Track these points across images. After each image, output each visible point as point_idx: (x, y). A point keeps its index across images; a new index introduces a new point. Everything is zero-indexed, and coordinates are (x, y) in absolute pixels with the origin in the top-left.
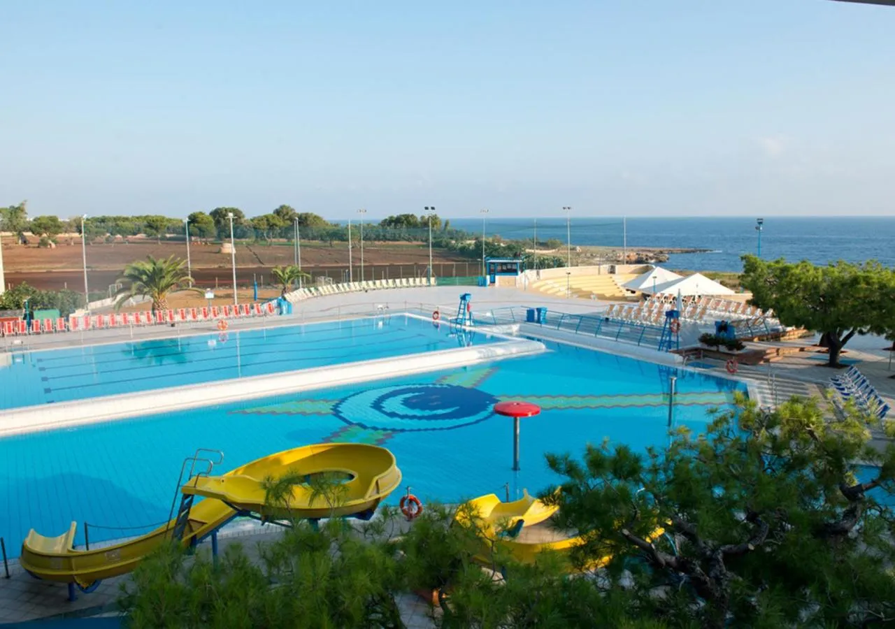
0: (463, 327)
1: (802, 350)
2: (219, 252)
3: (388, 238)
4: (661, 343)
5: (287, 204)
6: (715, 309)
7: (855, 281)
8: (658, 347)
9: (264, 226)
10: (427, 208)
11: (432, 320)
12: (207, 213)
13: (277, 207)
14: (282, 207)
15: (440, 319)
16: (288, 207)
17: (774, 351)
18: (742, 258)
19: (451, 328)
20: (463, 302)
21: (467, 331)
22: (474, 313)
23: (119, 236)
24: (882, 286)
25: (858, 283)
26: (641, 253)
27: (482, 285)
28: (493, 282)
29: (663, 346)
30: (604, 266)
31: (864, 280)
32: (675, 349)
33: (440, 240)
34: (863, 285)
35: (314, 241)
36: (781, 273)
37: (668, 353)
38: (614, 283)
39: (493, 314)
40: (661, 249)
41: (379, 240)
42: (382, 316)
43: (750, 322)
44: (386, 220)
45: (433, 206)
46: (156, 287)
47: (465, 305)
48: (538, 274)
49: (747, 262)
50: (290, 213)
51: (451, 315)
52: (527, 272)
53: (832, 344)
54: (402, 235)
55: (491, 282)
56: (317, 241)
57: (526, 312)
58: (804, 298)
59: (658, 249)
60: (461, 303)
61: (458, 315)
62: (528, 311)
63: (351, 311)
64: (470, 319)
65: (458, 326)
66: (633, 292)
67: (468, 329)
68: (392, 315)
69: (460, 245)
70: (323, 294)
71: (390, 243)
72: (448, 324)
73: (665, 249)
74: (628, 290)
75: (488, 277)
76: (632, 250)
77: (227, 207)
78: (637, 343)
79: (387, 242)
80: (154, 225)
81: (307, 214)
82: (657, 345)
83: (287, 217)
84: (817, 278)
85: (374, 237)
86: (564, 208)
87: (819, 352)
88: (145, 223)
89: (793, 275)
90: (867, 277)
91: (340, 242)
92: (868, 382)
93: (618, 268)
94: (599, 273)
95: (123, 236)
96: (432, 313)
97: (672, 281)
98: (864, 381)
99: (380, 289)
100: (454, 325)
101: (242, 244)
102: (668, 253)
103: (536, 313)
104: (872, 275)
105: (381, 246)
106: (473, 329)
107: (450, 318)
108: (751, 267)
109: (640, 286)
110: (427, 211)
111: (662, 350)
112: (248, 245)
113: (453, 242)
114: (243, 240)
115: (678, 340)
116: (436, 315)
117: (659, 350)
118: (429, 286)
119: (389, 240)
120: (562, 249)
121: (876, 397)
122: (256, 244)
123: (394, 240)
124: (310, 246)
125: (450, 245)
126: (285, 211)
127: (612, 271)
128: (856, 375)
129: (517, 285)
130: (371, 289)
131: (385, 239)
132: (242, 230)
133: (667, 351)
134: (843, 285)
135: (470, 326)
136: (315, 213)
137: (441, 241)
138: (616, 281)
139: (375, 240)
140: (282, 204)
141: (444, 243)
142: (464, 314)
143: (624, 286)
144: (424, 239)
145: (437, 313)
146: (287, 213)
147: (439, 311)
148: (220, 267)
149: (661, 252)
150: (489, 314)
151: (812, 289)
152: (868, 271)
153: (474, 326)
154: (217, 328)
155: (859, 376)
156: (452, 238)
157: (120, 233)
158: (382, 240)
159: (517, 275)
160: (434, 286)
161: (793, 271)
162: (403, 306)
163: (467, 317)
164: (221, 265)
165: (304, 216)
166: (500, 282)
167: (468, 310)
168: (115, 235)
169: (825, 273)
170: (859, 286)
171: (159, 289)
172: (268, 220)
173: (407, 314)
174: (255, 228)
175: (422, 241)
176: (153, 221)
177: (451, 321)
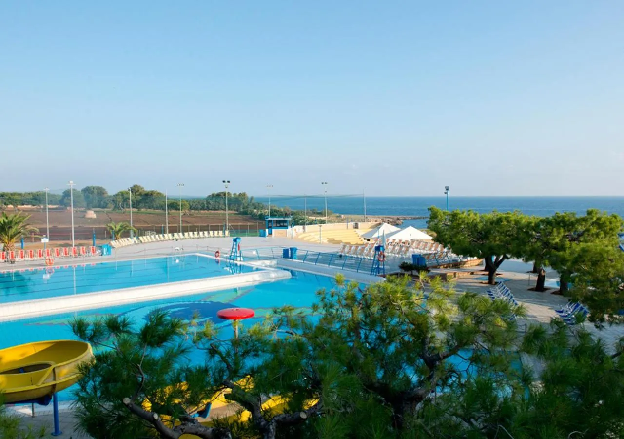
0: (235, 262)
1: (472, 273)
2: (84, 217)
3: (210, 208)
4: (372, 270)
5: (138, 185)
6: (417, 248)
7: (499, 220)
8: (370, 273)
9: (120, 199)
10: (224, 182)
11: (215, 258)
12: (80, 190)
13: (132, 186)
14: (134, 186)
15: (221, 257)
16: (139, 186)
17: (453, 274)
18: (429, 209)
19: (226, 262)
20: (235, 243)
21: (238, 265)
22: (242, 252)
23: (11, 206)
24: (517, 223)
25: (502, 222)
26: (384, 219)
27: (262, 236)
28: (270, 234)
29: (374, 272)
30: (351, 223)
31: (506, 219)
32: (382, 274)
33: (246, 209)
34: (505, 223)
35: (157, 210)
36: (453, 218)
37: (377, 277)
38: (357, 235)
39: (257, 253)
40: (399, 217)
41: (204, 210)
42: (178, 255)
43: (437, 255)
44: (209, 196)
45: (228, 180)
46: (6, 234)
47: (236, 245)
48: (304, 228)
49: (432, 212)
50: (140, 191)
51: (226, 254)
52: (296, 227)
53: (491, 268)
54: (220, 207)
55: (269, 234)
56: (159, 210)
57: (283, 251)
58: (468, 235)
59: (396, 217)
60: (234, 245)
61: (231, 254)
62: (284, 250)
63: (158, 252)
64: (240, 256)
65: (231, 261)
66: (369, 240)
67: (239, 263)
68: (186, 255)
69: (259, 213)
70: (143, 241)
71: (212, 212)
72: (225, 260)
73: (401, 216)
74: (365, 239)
75: (267, 230)
76: (379, 217)
77: (94, 186)
78: (356, 270)
79: (210, 211)
80: (38, 198)
81: (152, 191)
82: (369, 271)
83: (138, 193)
84: (475, 219)
85: (201, 207)
86: (322, 183)
87: (484, 274)
88: (31, 197)
89: (460, 218)
90: (507, 217)
91: (176, 211)
92: (509, 292)
93: (360, 224)
94: (347, 228)
95: (14, 205)
96: (215, 253)
97: (394, 232)
98: (507, 291)
99: (188, 239)
100: (228, 261)
101: (104, 212)
102: (403, 219)
103: (290, 251)
104: (511, 215)
105: (205, 214)
106: (242, 263)
107: (225, 256)
108: (434, 216)
109: (373, 235)
110: (224, 183)
111: (373, 274)
112: (108, 212)
113: (255, 211)
114: (106, 209)
115: (384, 267)
116: (217, 254)
117: (371, 274)
118: (224, 237)
119: (211, 210)
120: (332, 217)
121: (514, 301)
122: (113, 212)
123: (215, 209)
124: (153, 214)
125: (253, 213)
126: (136, 189)
127: (356, 227)
128: (503, 287)
129: (287, 236)
130: (181, 239)
131: (208, 209)
132: (105, 203)
133: (376, 275)
134: (492, 223)
135: (241, 261)
136: (159, 191)
137: (247, 211)
138: (358, 233)
139: (201, 209)
140: (135, 184)
141: (249, 212)
142: (236, 252)
143: (362, 236)
144: (236, 209)
145: (218, 252)
146: (138, 191)
147: (220, 251)
148: (80, 227)
149: (398, 219)
150: (254, 253)
151: (472, 227)
152: (508, 213)
153: (244, 261)
154: (46, 264)
155: (504, 288)
156: (255, 208)
157: (12, 204)
158: (206, 209)
159: (287, 228)
160: (228, 237)
161: (460, 216)
162: (196, 249)
163: (238, 255)
164: (81, 225)
165: (150, 192)
166: (275, 234)
167: (239, 249)
168: (8, 205)
169: (481, 217)
170: (502, 223)
171: (8, 236)
172: (122, 195)
173: (198, 254)
174: (113, 201)
175: (234, 210)
176: (37, 195)
177: (226, 258)
